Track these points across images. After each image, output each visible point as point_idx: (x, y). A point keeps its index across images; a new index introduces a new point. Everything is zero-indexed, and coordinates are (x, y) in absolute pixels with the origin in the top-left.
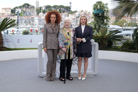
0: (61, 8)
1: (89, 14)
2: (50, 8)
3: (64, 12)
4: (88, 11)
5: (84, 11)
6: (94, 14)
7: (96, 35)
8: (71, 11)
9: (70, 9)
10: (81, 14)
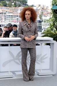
0: (17, 2)
1: (47, 9)
2: (4, 1)
3: (20, 6)
4: (46, 6)
5: (42, 6)
6: (52, 10)
7: (54, 33)
8: (28, 5)
9: (26, 2)
10: (38, 9)
